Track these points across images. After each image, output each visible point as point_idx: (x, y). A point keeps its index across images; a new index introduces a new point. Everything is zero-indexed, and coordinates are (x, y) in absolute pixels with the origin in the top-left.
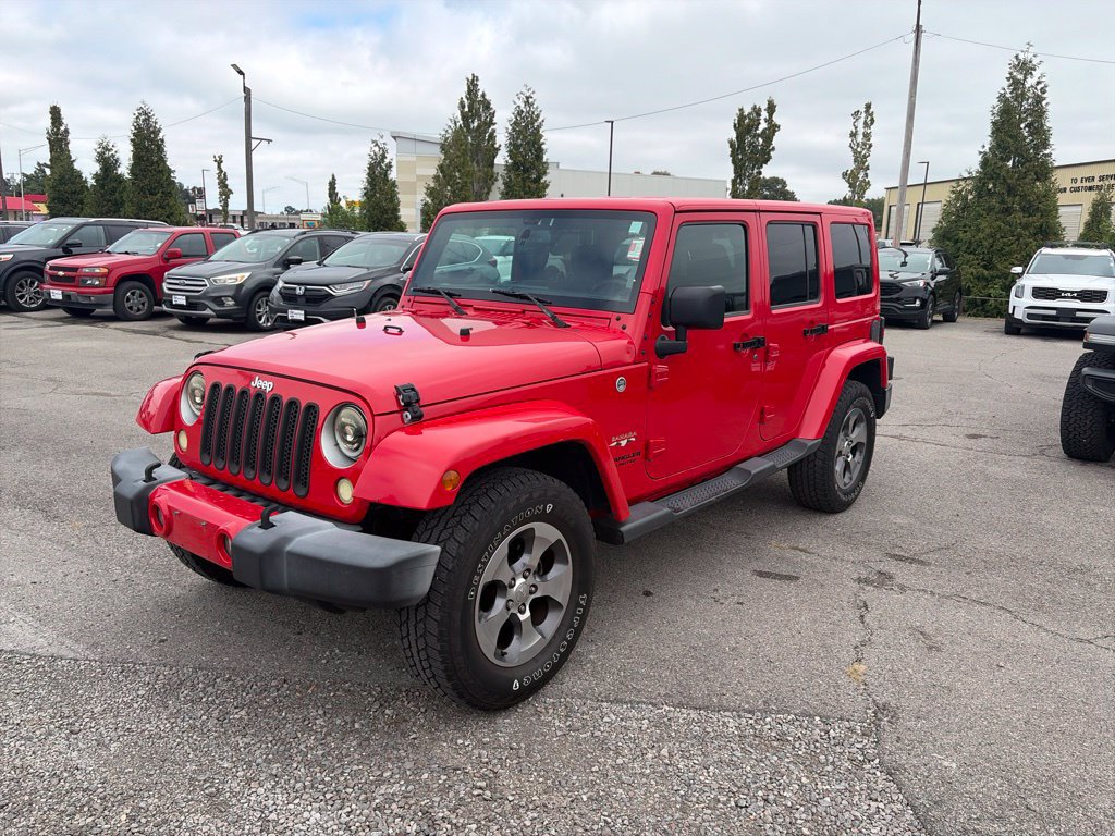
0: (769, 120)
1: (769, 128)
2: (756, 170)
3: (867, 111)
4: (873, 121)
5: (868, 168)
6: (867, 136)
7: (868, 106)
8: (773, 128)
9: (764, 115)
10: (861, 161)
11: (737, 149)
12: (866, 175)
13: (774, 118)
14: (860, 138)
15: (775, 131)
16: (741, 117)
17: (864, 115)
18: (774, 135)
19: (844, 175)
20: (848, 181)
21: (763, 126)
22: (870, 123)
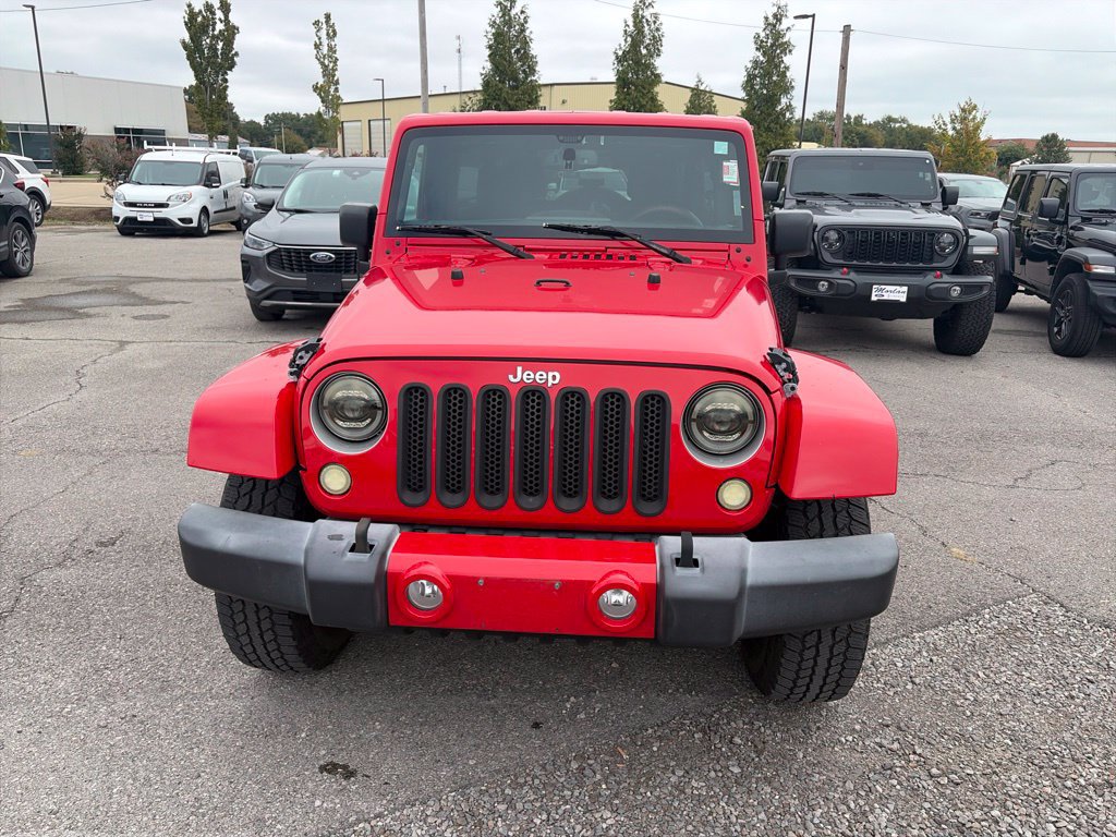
0: (226, 21)
1: (227, 30)
2: (220, 77)
3: (327, 22)
4: (334, 31)
5: (337, 83)
6: (332, 49)
7: (328, 17)
8: (231, 31)
9: (219, 14)
10: (329, 74)
11: (193, 51)
12: (336, 90)
13: (232, 17)
14: (325, 50)
15: (234, 34)
16: (192, 15)
17: (324, 26)
18: (234, 38)
19: (316, 88)
20: (319, 94)
21: (220, 26)
22: (332, 35)
